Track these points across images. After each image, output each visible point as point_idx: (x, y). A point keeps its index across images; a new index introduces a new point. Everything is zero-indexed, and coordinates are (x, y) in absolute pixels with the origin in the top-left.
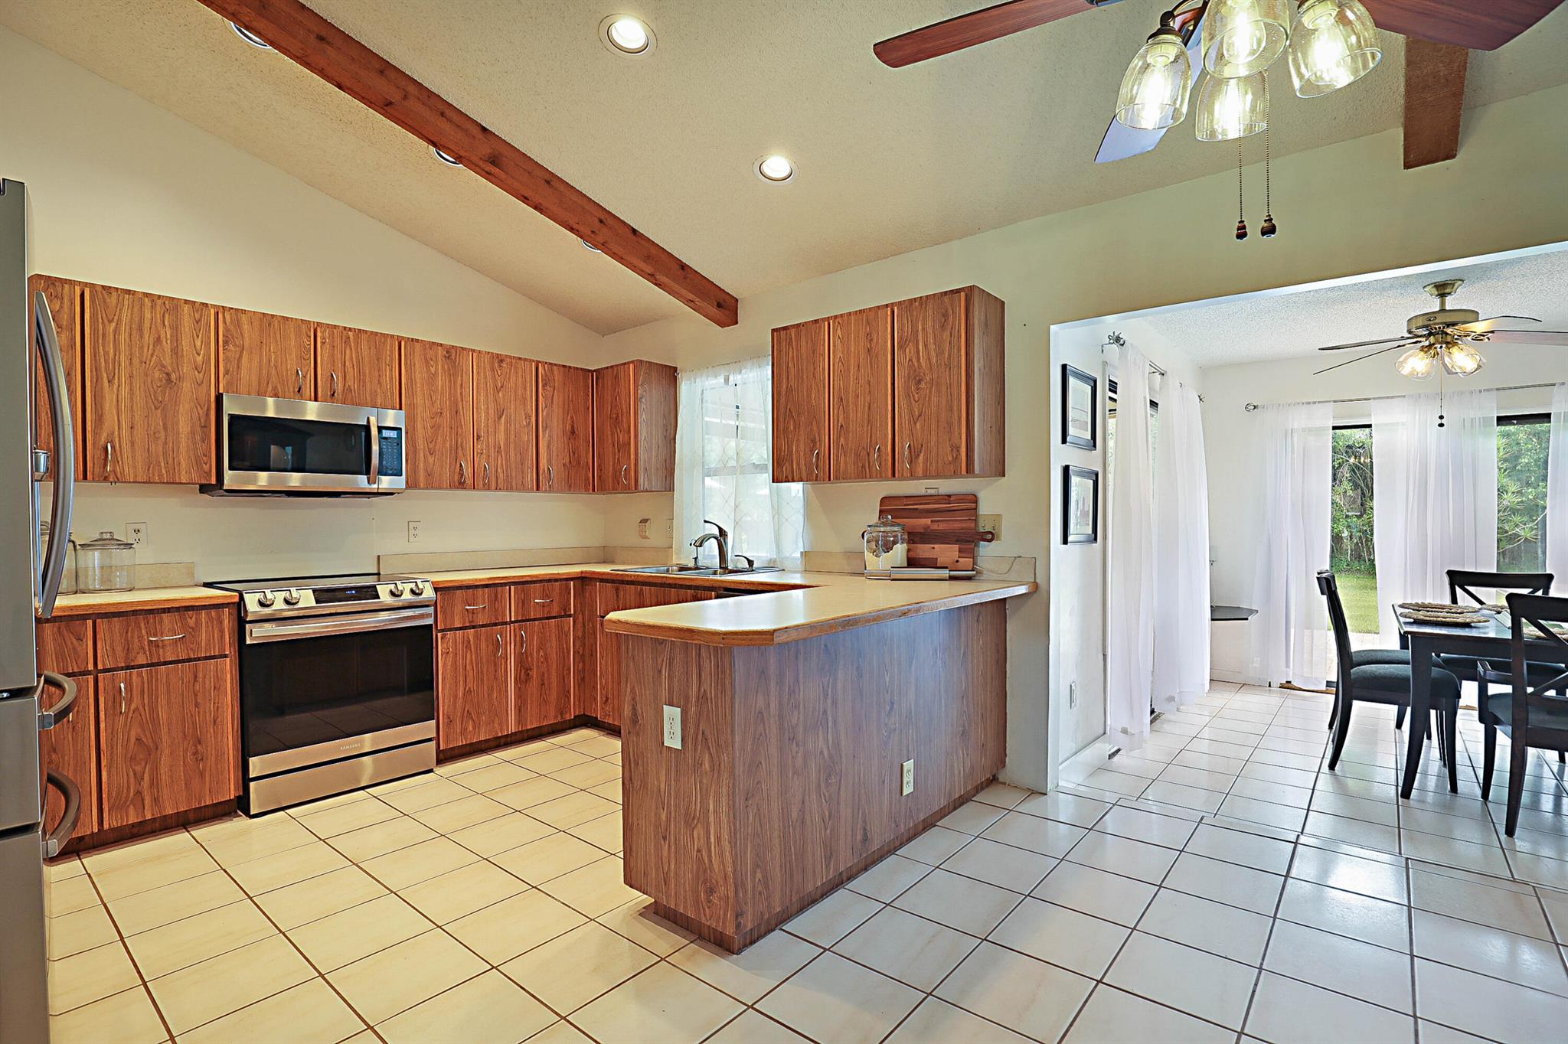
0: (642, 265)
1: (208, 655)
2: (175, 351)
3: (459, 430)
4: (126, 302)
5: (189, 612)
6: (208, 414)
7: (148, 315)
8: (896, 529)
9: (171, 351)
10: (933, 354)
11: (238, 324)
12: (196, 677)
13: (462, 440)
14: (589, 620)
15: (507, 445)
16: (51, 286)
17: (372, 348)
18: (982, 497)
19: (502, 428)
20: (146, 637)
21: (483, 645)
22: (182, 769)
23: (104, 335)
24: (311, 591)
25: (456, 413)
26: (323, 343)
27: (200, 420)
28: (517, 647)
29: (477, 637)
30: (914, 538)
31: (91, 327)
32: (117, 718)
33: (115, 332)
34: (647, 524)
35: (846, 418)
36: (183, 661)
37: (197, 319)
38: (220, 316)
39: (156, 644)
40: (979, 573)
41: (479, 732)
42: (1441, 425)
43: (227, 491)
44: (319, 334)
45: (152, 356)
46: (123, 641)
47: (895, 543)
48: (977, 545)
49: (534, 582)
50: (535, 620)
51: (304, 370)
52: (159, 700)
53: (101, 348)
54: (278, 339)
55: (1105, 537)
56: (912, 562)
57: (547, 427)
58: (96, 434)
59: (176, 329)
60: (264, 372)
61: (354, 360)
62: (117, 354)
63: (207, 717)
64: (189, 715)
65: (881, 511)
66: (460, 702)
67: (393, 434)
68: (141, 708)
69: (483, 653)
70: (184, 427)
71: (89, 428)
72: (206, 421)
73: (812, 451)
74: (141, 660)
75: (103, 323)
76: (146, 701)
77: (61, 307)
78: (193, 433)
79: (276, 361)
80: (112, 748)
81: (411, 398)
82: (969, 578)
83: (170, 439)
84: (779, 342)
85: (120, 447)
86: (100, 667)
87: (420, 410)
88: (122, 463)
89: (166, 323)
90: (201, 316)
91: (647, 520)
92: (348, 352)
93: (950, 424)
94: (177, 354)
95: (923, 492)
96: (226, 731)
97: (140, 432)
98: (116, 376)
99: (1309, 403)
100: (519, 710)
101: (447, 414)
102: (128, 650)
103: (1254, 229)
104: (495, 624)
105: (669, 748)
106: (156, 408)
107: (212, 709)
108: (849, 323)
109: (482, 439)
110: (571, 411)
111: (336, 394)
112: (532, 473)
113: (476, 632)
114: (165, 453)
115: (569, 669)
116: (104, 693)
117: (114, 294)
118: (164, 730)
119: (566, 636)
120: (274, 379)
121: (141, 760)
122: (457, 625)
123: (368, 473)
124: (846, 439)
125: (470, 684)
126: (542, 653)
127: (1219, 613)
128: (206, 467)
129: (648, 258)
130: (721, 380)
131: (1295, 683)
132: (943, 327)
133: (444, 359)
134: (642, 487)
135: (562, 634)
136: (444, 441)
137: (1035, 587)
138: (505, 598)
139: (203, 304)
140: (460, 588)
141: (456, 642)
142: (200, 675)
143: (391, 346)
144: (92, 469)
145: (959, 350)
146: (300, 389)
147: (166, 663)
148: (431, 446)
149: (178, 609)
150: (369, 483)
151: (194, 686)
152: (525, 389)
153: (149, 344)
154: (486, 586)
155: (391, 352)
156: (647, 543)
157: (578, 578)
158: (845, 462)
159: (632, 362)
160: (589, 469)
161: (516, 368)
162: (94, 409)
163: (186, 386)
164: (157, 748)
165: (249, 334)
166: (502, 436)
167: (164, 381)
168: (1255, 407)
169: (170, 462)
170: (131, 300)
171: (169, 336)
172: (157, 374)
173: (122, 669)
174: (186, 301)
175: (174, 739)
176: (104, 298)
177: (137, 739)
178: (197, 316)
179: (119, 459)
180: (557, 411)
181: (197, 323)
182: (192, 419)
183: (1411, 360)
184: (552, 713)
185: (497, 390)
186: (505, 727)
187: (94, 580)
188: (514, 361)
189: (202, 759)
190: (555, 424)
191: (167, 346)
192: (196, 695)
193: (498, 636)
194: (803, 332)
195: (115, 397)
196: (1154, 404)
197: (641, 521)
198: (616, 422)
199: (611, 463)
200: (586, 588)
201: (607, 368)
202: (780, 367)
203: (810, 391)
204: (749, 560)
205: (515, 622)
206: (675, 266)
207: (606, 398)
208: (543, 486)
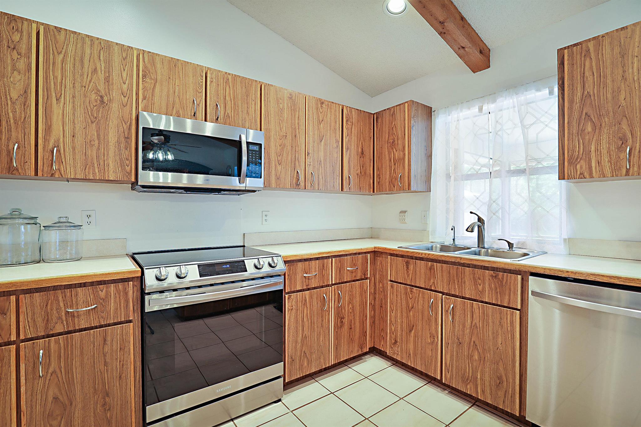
1: (116, 321)
2: (107, 80)
3: (297, 148)
4: (72, 40)
5: (100, 286)
6: (130, 129)
7: (88, 51)
9: (105, 80)
11: (153, 63)
12: (105, 340)
13: (298, 156)
14: (380, 282)
15: (325, 160)
16: (13, 22)
17: (244, 87)
19: (322, 148)
20: (63, 309)
21: (315, 303)
22: (92, 419)
23: (54, 63)
24: (197, 266)
25: (295, 136)
26: (211, 82)
27: (124, 132)
28: (336, 303)
29: (311, 297)
31: (44, 56)
32: (36, 381)
33: (63, 61)
34: (406, 214)
36: (96, 327)
37: (124, 57)
38: (141, 56)
39: (72, 315)
41: (311, 366)
43: (143, 187)
44: (208, 75)
45: (90, 82)
46: (43, 313)
49: (346, 255)
50: (346, 282)
51: (198, 100)
52: (74, 362)
53: (51, 73)
54: (181, 77)
57: (348, 149)
58: (46, 140)
59: (109, 63)
60: (171, 99)
61: (232, 95)
62: (64, 79)
63: (114, 374)
64: (99, 374)
66: (299, 346)
67: (256, 148)
68: (58, 371)
69: (315, 308)
70: (112, 138)
71: (40, 135)
72: (128, 134)
74: (59, 328)
75: (53, 54)
76: (62, 365)
77: (21, 38)
78: (119, 142)
79: (179, 93)
80: (32, 408)
81: (268, 125)
83: (102, 146)
85: (64, 151)
86: (22, 337)
87: (272, 133)
88: (66, 164)
89: (101, 58)
90: (127, 55)
91: (406, 211)
92: (228, 90)
94: (108, 82)
96: (129, 384)
97: (79, 140)
98: (63, 96)
100: (337, 347)
101: (289, 137)
102: (47, 320)
104: (322, 287)
106: (92, 122)
107: (118, 367)
109: (310, 155)
110: (362, 139)
111: (219, 119)
112: (339, 179)
113: (310, 293)
114: (98, 157)
115: (366, 316)
116: (25, 360)
117: (63, 32)
118: (78, 388)
119: (365, 293)
120: (177, 106)
121: (57, 415)
122: (299, 288)
123: (239, 175)
125: (306, 332)
126: (350, 306)
128: (128, 169)
130: (476, 110)
133: (288, 99)
134: (413, 188)
135: (363, 292)
136: (288, 155)
138: (329, 267)
139: (129, 47)
140: (300, 261)
141: (297, 301)
142: (109, 338)
143: (256, 88)
144: (42, 168)
146: (195, 113)
147: (81, 330)
148: (279, 158)
149: (92, 284)
150: (240, 183)
151: (103, 348)
152: (336, 122)
153: (88, 73)
154: (317, 259)
155: (256, 92)
156: (404, 227)
157: (372, 252)
159: (407, 102)
160: (371, 177)
161: (331, 108)
162: (44, 120)
163: (115, 106)
164: (71, 404)
165: (161, 71)
166: (322, 154)
167: (99, 102)
169: (102, 163)
170: (75, 38)
171: (103, 68)
172: (93, 96)
173: (43, 337)
174: (117, 44)
175: (86, 394)
176: (54, 34)
177: (54, 398)
178: (124, 55)
179: (63, 160)
180: (354, 138)
181: (124, 59)
182: (118, 131)
184: (356, 349)
185: (320, 122)
186: (327, 362)
187: (52, 251)
188: (329, 104)
189: (109, 409)
190: (353, 147)
191: (102, 76)
192: (105, 356)
193: (324, 295)
195: (61, 112)
197: (401, 212)
198: (393, 145)
199: (388, 173)
200: (379, 260)
201: (385, 110)
202: (572, 77)
203: (616, 93)
204: (508, 243)
205: (335, 284)
206: (458, 17)
207: (384, 129)
208: (345, 189)
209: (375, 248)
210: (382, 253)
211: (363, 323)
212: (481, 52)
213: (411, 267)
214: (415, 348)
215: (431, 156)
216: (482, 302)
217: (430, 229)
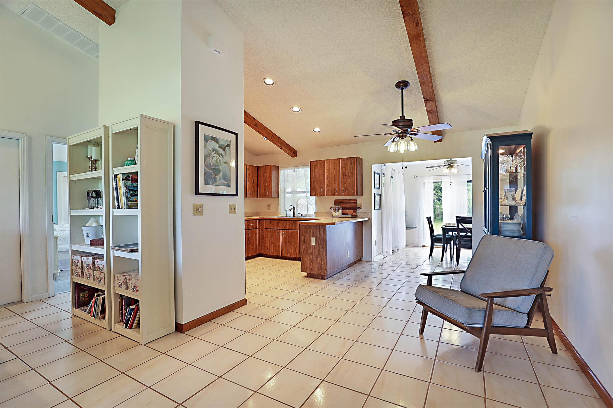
0: (279, 145)
8: (339, 207)
10: (349, 170)
14: (262, 229)
18: (358, 199)
28: (248, 236)
30: (343, 209)
34: (270, 206)
35: (329, 183)
40: (357, 216)
42: (451, 184)
47: (339, 210)
48: (357, 210)
49: (251, 220)
50: (251, 229)
55: (382, 209)
56: (343, 214)
57: (248, 181)
65: (335, 203)
73: (321, 190)
82: (355, 217)
84: (312, 164)
93: (353, 185)
95: (344, 199)
99: (428, 176)
103: (404, 168)
105: (313, 245)
108: (330, 162)
110: (253, 177)
115: (257, 242)
119: (257, 233)
124: (329, 187)
126: (252, 238)
127: (407, 228)
129: (281, 143)
130: (293, 170)
131: (426, 245)
132: (351, 165)
134: (272, 196)
137: (369, 219)
145: (355, 170)
156: (269, 211)
158: (329, 192)
159: (270, 165)
160: (257, 192)
168: (416, 176)
180: (250, 177)
183: (444, 170)
184: (254, 252)
190: (250, 180)
194: (318, 163)
196: (392, 177)
197: (268, 205)
198: (265, 180)
199: (263, 190)
200: (261, 222)
201: (262, 166)
202: (312, 170)
203: (320, 176)
204: (301, 214)
205: (247, 230)
206: (285, 144)
207: (262, 174)
208: (247, 197)
209: (260, 218)
210: (262, 219)
211: (256, 244)
212: (294, 153)
213: (272, 223)
214: (274, 249)
215: (279, 184)
216: (291, 230)
217: (279, 211)
